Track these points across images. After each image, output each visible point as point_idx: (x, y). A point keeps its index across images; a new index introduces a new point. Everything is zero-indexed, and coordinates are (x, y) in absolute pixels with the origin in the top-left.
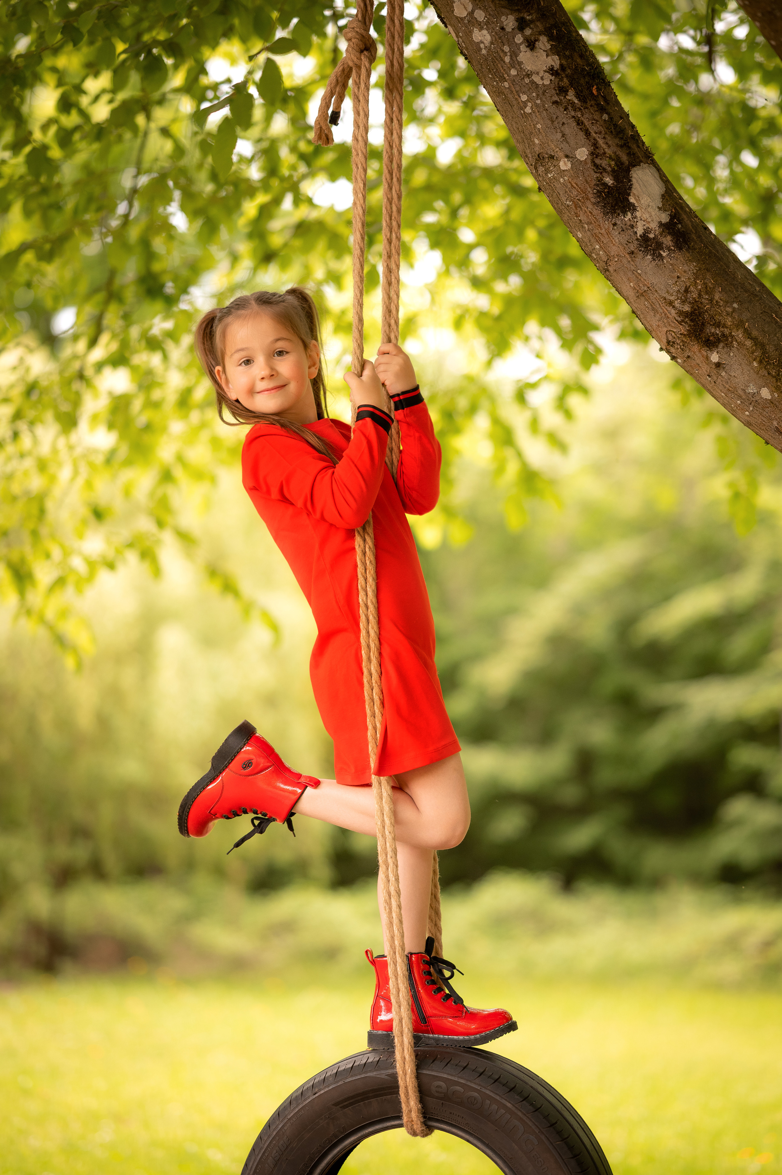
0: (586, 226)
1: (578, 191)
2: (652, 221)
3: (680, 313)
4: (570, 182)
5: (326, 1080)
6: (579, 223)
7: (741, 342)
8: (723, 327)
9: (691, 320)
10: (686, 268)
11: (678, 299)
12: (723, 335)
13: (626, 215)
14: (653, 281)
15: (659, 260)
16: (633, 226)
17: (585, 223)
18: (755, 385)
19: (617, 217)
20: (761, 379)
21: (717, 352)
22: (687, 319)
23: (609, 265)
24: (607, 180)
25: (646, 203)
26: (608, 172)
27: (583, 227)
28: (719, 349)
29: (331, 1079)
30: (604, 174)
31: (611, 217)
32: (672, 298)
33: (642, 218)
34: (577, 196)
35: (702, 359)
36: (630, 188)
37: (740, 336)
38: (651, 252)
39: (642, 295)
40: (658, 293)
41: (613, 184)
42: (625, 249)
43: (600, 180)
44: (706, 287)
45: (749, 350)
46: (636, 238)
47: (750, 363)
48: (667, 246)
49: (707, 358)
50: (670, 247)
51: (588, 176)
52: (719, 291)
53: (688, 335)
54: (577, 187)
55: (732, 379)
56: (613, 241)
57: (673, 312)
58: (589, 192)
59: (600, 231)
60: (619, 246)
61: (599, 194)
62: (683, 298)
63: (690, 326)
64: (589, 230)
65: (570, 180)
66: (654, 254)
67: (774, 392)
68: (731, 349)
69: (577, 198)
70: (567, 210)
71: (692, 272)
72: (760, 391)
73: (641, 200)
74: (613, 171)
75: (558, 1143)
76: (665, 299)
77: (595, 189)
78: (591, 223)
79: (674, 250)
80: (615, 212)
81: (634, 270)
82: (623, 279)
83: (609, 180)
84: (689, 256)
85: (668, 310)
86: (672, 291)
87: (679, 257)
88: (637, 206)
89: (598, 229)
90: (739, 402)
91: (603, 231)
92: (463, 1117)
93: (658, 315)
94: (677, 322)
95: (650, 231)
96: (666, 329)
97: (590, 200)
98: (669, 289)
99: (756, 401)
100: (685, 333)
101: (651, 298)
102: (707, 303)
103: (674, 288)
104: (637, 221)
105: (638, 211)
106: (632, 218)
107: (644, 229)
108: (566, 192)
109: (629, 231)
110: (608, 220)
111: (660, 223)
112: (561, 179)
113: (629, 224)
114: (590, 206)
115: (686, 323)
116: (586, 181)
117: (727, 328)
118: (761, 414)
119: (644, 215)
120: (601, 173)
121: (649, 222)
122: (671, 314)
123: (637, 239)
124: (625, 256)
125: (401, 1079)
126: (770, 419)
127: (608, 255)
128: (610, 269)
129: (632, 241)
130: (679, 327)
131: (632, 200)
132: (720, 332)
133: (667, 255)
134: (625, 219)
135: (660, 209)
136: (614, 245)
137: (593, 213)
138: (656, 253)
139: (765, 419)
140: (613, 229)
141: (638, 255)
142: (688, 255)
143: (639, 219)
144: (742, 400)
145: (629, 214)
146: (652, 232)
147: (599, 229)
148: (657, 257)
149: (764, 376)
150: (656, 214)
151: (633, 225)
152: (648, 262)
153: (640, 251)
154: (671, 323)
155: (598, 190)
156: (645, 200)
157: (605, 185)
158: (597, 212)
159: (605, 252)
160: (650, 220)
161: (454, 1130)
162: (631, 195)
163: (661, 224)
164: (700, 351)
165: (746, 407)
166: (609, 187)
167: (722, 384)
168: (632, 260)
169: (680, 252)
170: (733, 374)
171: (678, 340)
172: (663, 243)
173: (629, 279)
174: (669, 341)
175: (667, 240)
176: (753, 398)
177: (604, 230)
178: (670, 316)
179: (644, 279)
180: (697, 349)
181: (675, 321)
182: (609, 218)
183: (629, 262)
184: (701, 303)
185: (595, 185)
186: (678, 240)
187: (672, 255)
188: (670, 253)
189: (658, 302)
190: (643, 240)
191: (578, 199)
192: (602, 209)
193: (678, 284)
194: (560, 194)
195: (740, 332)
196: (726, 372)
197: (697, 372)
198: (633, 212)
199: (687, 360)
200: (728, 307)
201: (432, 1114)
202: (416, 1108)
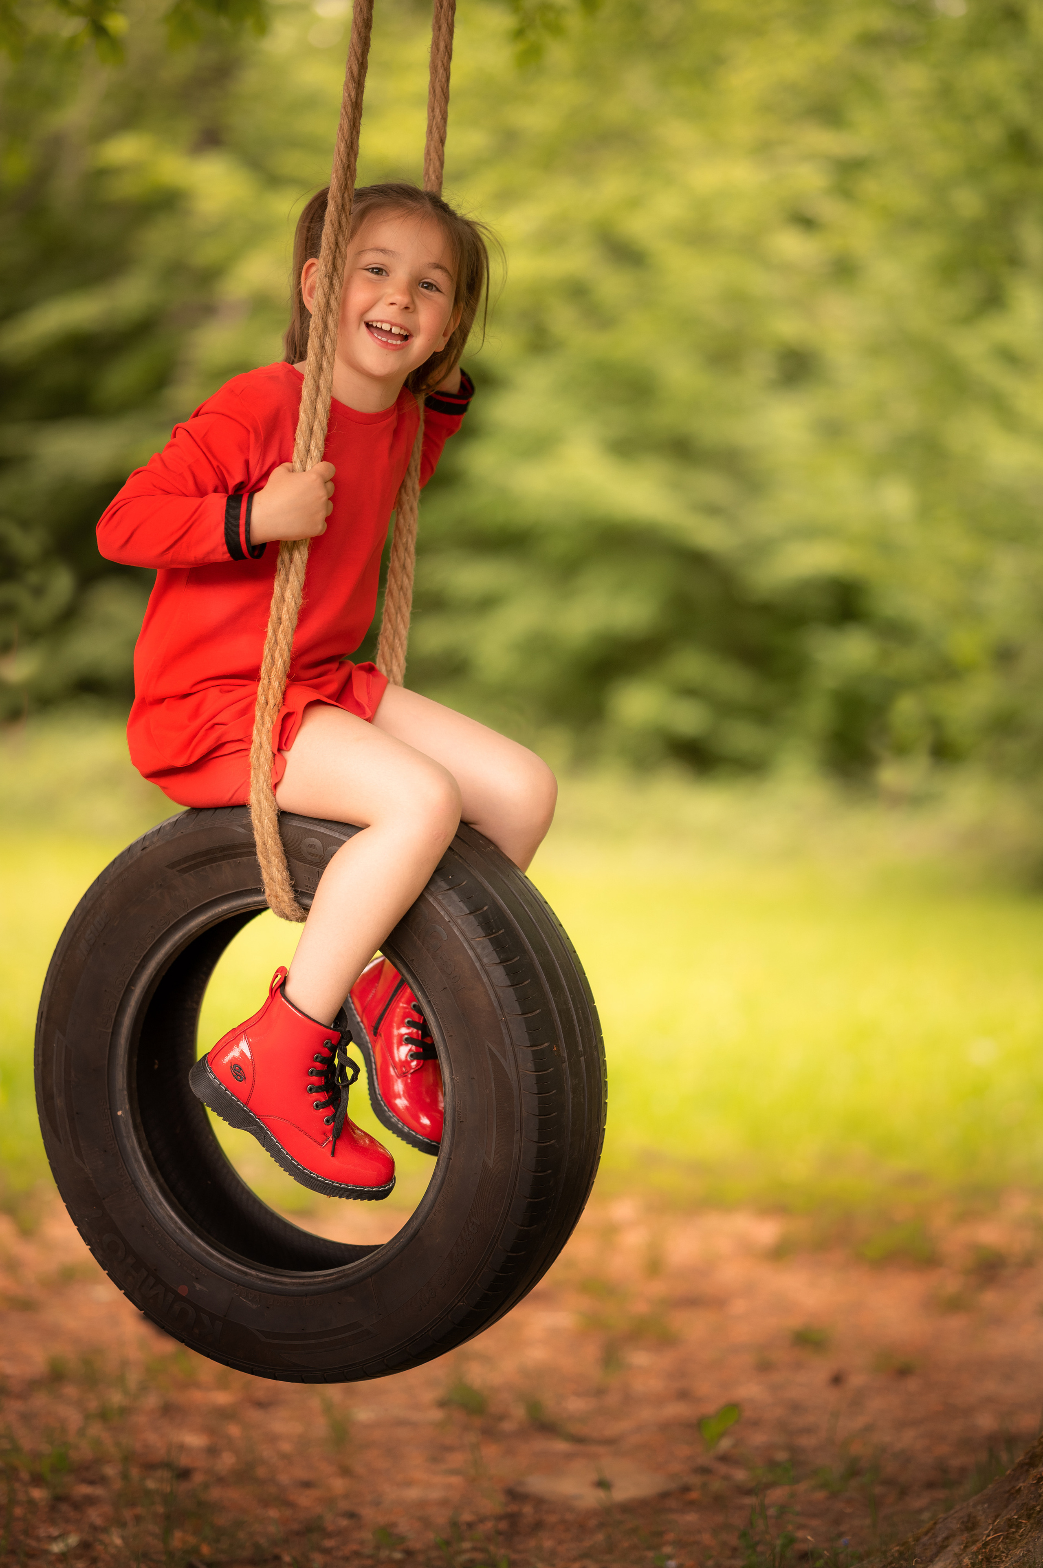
75: (478, 939)
201: (308, 888)
202: (280, 877)
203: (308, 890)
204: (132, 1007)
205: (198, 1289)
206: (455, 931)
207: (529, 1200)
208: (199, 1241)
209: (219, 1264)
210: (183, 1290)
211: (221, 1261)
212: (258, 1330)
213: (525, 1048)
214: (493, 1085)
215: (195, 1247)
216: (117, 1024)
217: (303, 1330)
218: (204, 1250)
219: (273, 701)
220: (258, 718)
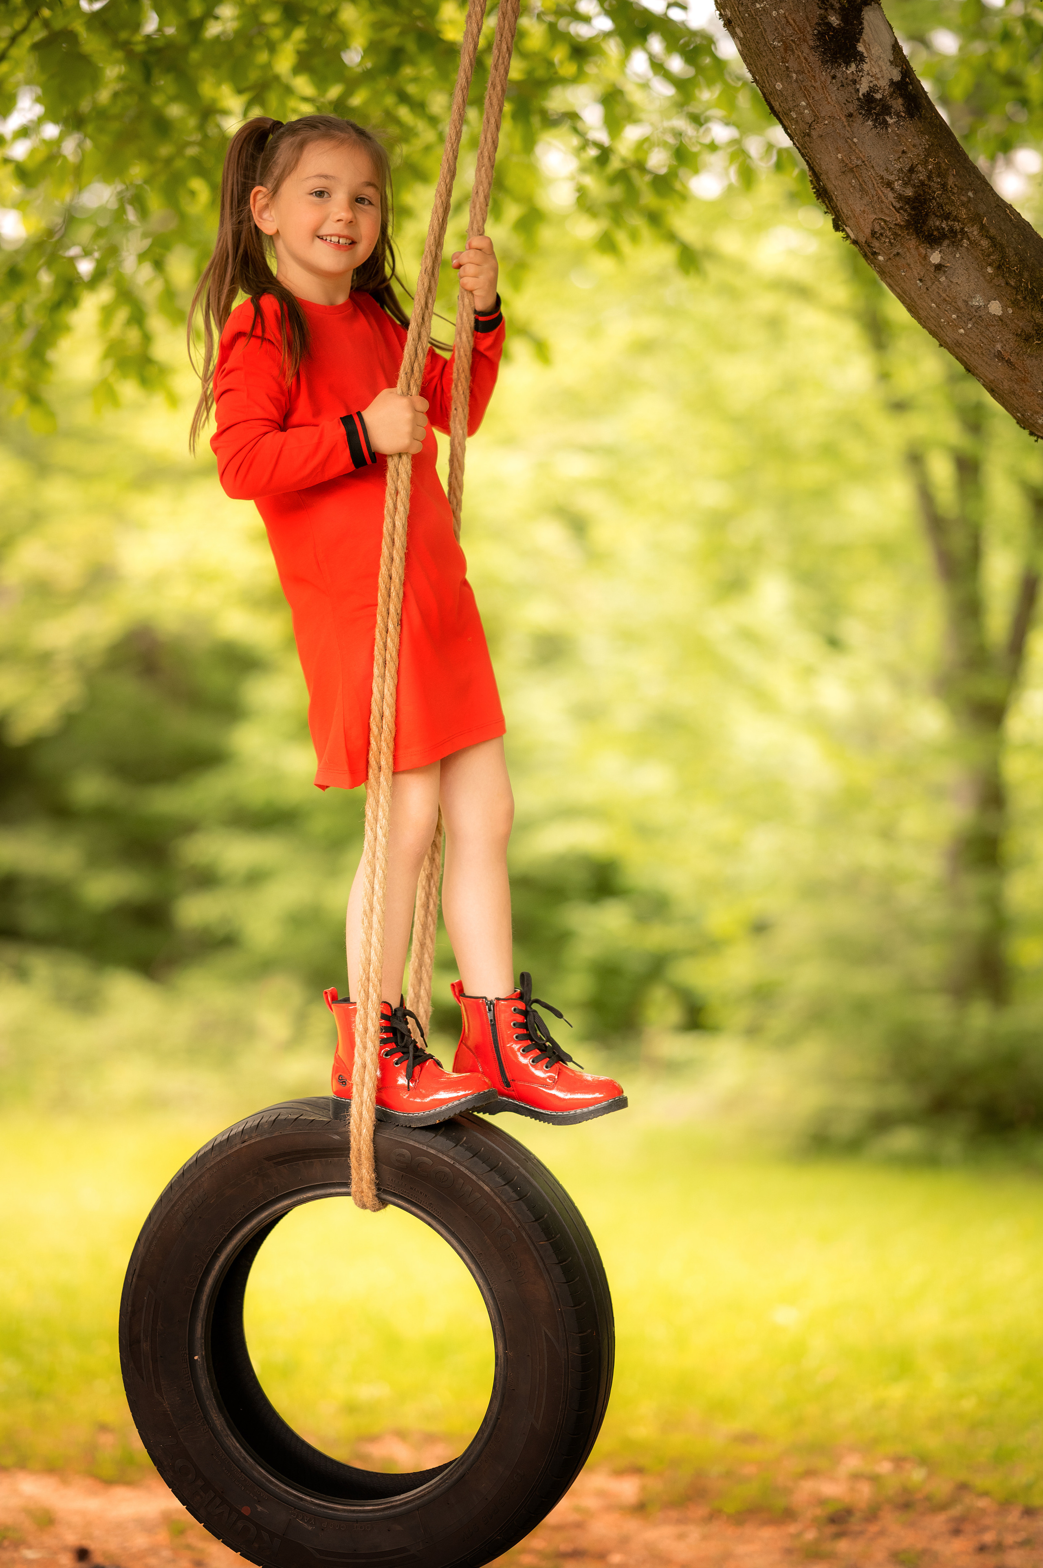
0: (794, 75)
1: (794, 29)
2: (883, 77)
3: (900, 198)
4: (786, 17)
5: (260, 1127)
6: (784, 71)
7: (975, 241)
8: (954, 220)
9: (913, 208)
10: (917, 141)
11: (899, 179)
12: (952, 230)
13: (849, 67)
14: (871, 154)
15: (882, 128)
16: (856, 82)
17: (794, 71)
18: (984, 296)
19: (837, 68)
20: (993, 290)
21: (940, 252)
22: (907, 207)
23: (814, 128)
24: (832, 19)
25: (877, 54)
26: (835, 9)
27: (788, 76)
28: (943, 248)
29: (266, 1126)
30: (830, 11)
31: (830, 67)
32: (892, 178)
33: (870, 72)
34: (791, 36)
35: (917, 258)
36: (861, 33)
37: (975, 233)
38: (873, 116)
39: (851, 170)
40: (874, 170)
41: (839, 25)
42: (842, 109)
43: (823, 18)
44: (940, 167)
45: (985, 252)
46: (857, 97)
47: (982, 269)
48: (896, 111)
49: (926, 257)
50: (899, 113)
51: (810, 11)
52: (953, 175)
53: (905, 226)
54: (794, 24)
55: (953, 286)
56: (829, 98)
57: (891, 195)
58: (808, 32)
59: (814, 84)
60: (835, 105)
61: (820, 36)
62: (905, 178)
63: (909, 214)
64: (796, 81)
65: (787, 14)
66: (876, 119)
67: (1009, 307)
68: (957, 249)
69: (791, 38)
70: (772, 52)
71: (923, 147)
72: (988, 304)
73: (871, 48)
74: (842, 8)
75: (542, 1243)
76: (882, 178)
77: (815, 29)
78: (803, 72)
79: (904, 117)
80: (836, 62)
81: (848, 138)
82: (830, 147)
83: (834, 20)
84: (921, 127)
85: (883, 193)
86: (892, 169)
87: (909, 126)
88: (866, 56)
89: (811, 81)
90: (954, 316)
91: (818, 84)
92: (426, 1196)
93: (868, 198)
94: (893, 209)
95: (878, 90)
96: (875, 216)
97: (807, 43)
98: (889, 166)
99: (980, 317)
100: (902, 223)
101: (864, 175)
102: (937, 188)
103: (896, 166)
104: (862, 76)
105: (866, 63)
106: (856, 71)
107: (870, 87)
108: (776, 30)
109: (849, 87)
110: (826, 70)
111: (891, 80)
112: (774, 12)
113: (851, 78)
114: (806, 50)
115: (905, 211)
116: (807, 18)
117: (959, 221)
118: (982, 333)
119: (873, 69)
120: (826, 9)
121: (878, 79)
122: (887, 198)
123: (859, 99)
124: (840, 118)
125: (354, 1138)
126: (993, 341)
127: (816, 116)
128: (813, 133)
129: (852, 101)
130: (895, 215)
131: (861, 48)
132: (947, 226)
133: (895, 123)
134: (847, 71)
135: (891, 62)
136: (829, 103)
137: (809, 60)
138: (879, 119)
139: (985, 341)
140: (831, 83)
141: (857, 119)
142: (920, 125)
143: (866, 73)
144: (960, 315)
145: (853, 65)
146: (880, 91)
147: (813, 81)
148: (880, 124)
149: (998, 286)
150: (887, 69)
151: (856, 80)
152: (868, 128)
153: (860, 114)
154: (885, 209)
155: (819, 31)
156: (876, 50)
157: (829, 25)
158: (814, 58)
159: (813, 111)
160: (879, 76)
161: (414, 1209)
162: (861, 41)
163: (892, 83)
164: (917, 248)
165: (962, 324)
166: (834, 28)
167: (938, 292)
168: (849, 125)
169: (911, 120)
170: (955, 281)
171: (887, 232)
172: (891, 107)
173: (837, 149)
174: (875, 232)
175: (897, 103)
176: (977, 312)
177: (819, 82)
178: (885, 200)
179: (860, 151)
180: (913, 245)
181: (891, 207)
182: (828, 68)
183: (845, 126)
184: (930, 187)
185: (816, 24)
186: (909, 105)
187: (902, 123)
188: (899, 120)
189: (872, 181)
190: (866, 101)
191: (792, 40)
192: (820, 55)
193: (901, 160)
194: (766, 31)
195: (975, 228)
196: (946, 277)
197: (903, 274)
198: (860, 64)
199: (894, 258)
200: (963, 195)
201: (388, 1187)
202: (368, 1177)
203: (389, 1188)
204: (216, 1270)
205: (259, 1510)
206: (524, 1235)
207: (565, 1457)
208: (260, 1469)
209: (277, 1490)
210: (246, 1511)
211: (280, 1488)
212: (313, 1549)
213: (574, 1334)
214: (546, 1363)
215: (256, 1474)
216: (202, 1283)
217: (355, 1550)
218: (264, 1477)
219: (373, 1029)
220: (358, 1043)
